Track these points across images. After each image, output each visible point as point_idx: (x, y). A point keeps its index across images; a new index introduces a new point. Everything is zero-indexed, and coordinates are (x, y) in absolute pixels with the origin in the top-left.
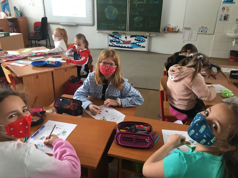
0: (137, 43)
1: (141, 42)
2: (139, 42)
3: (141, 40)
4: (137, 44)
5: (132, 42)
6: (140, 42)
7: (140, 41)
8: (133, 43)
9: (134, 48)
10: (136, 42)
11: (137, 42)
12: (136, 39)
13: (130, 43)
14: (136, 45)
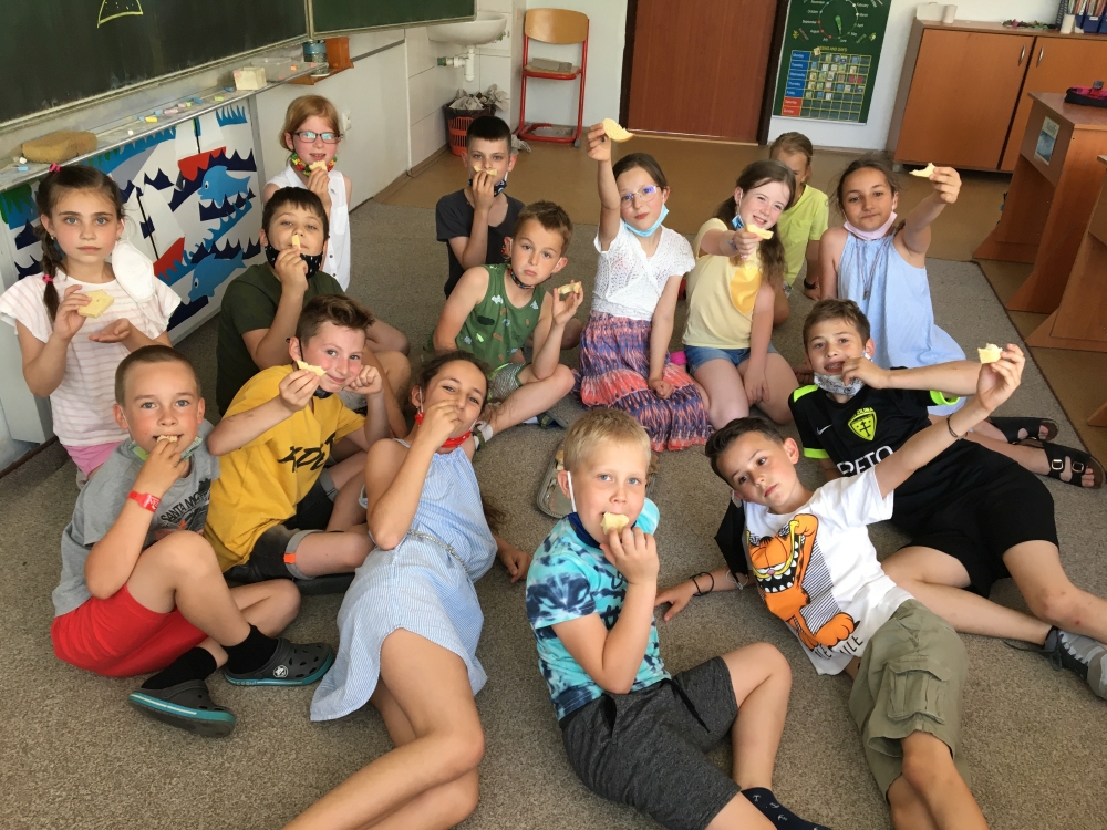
0: (217, 234)
1: (233, 215)
2: (226, 219)
3: (232, 200)
4: (221, 246)
5: (191, 248)
6: (232, 223)
7: (227, 209)
8: (202, 253)
9: (212, 295)
10: (210, 236)
11: (215, 223)
12: (207, 204)
13: (184, 263)
14: (220, 255)
